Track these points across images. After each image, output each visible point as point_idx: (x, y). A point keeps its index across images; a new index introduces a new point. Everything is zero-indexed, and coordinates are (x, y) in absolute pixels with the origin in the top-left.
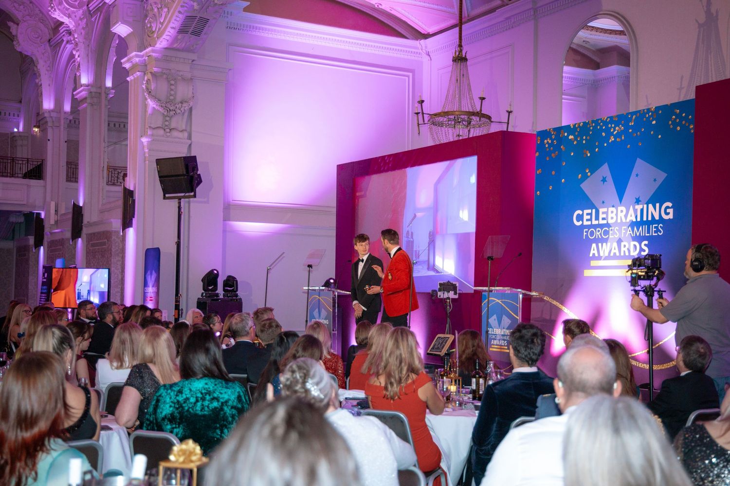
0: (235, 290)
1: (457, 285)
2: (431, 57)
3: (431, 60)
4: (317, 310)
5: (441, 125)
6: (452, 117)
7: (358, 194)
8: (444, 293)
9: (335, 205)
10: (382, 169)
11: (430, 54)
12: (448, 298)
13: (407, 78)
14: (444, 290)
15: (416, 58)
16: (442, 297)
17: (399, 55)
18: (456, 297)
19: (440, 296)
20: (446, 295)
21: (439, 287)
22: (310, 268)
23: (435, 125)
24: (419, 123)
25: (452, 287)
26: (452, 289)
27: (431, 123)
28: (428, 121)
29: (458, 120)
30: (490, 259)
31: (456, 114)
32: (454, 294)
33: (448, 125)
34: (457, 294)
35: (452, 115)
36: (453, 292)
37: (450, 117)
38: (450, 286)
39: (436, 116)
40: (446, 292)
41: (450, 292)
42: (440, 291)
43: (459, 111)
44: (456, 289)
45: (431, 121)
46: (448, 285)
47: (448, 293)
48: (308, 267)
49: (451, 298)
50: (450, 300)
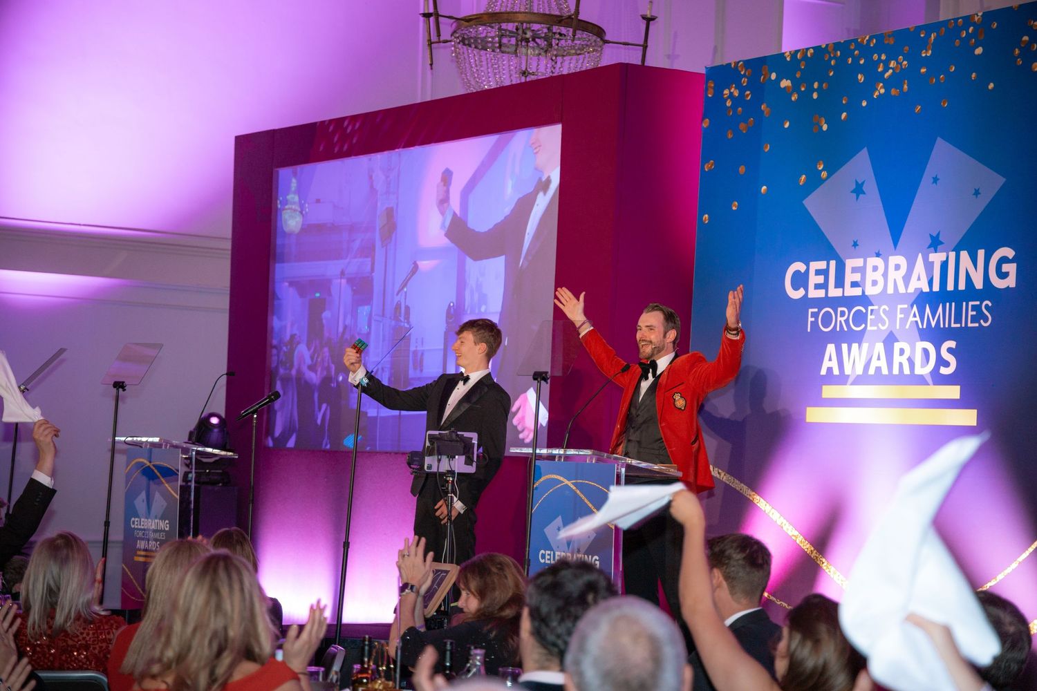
4: (143, 495)
5: (481, 45)
6: (511, 26)
8: (439, 461)
12: (451, 472)
14: (440, 454)
16: (434, 469)
18: (471, 469)
19: (430, 467)
20: (445, 465)
21: (428, 444)
22: (121, 390)
23: (468, 44)
24: (430, 40)
25: (463, 444)
26: (462, 450)
27: (458, 41)
28: (451, 36)
29: (526, 34)
30: (539, 380)
31: (520, 19)
32: (466, 463)
33: (500, 47)
34: (473, 461)
35: (508, 21)
36: (464, 456)
37: (504, 26)
38: (457, 441)
39: (471, 23)
40: (445, 459)
41: (457, 457)
42: (431, 453)
43: (526, 13)
44: (471, 450)
45: (457, 35)
46: (451, 441)
47: (449, 461)
48: (114, 386)
49: (456, 472)
50: (454, 477)
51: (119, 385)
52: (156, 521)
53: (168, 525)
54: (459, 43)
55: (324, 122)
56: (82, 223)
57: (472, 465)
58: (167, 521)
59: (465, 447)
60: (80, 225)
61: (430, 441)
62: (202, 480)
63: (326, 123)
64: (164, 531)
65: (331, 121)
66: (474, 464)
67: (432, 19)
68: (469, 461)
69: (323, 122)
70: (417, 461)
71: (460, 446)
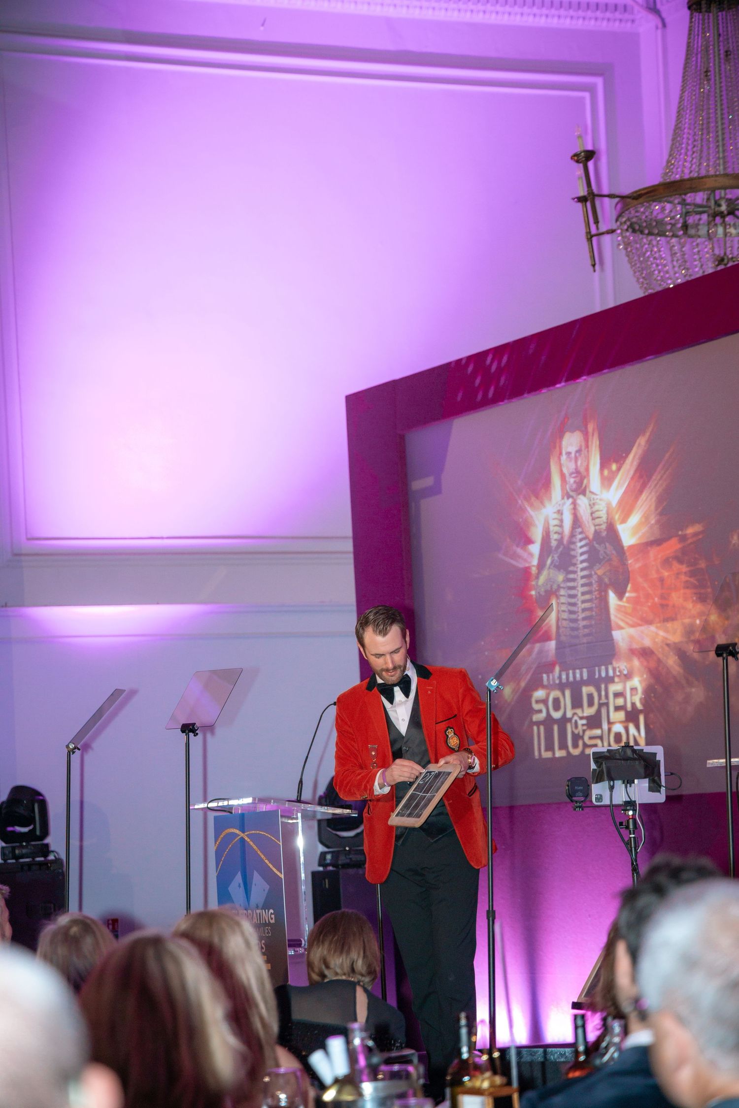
0: (38, 833)
1: (660, 757)
2: (664, 15)
3: (664, 25)
7: (417, 485)
8: (612, 788)
9: (349, 531)
10: (479, 397)
11: (659, 6)
12: (630, 804)
13: (587, 95)
14: (611, 778)
15: (616, 26)
16: (606, 801)
17: (543, 20)
18: (660, 797)
19: (600, 798)
20: (621, 794)
21: (593, 766)
22: (191, 734)
23: (638, 230)
24: (590, 232)
25: (642, 762)
26: (642, 771)
27: (625, 227)
28: (617, 220)
29: (720, 205)
30: (725, 655)
31: (707, 186)
32: (651, 789)
33: (685, 227)
34: (660, 786)
35: (694, 190)
36: (647, 780)
37: (689, 198)
38: (634, 759)
39: (641, 200)
40: (619, 784)
41: (636, 781)
42: (599, 779)
43: (716, 176)
44: (656, 770)
45: (624, 219)
46: (627, 759)
47: (626, 787)
48: (183, 731)
49: (637, 803)
50: (634, 810)
51: (188, 729)
52: (258, 911)
53: (273, 916)
54: (627, 230)
55: (460, 360)
56: (165, 535)
57: (659, 791)
58: (271, 911)
59: (646, 767)
60: (162, 538)
61: (596, 762)
62: (340, 862)
63: (464, 362)
64: (269, 924)
65: (470, 358)
66: (663, 789)
67: (589, 204)
68: (655, 786)
69: (458, 362)
70: (581, 791)
71: (639, 767)
